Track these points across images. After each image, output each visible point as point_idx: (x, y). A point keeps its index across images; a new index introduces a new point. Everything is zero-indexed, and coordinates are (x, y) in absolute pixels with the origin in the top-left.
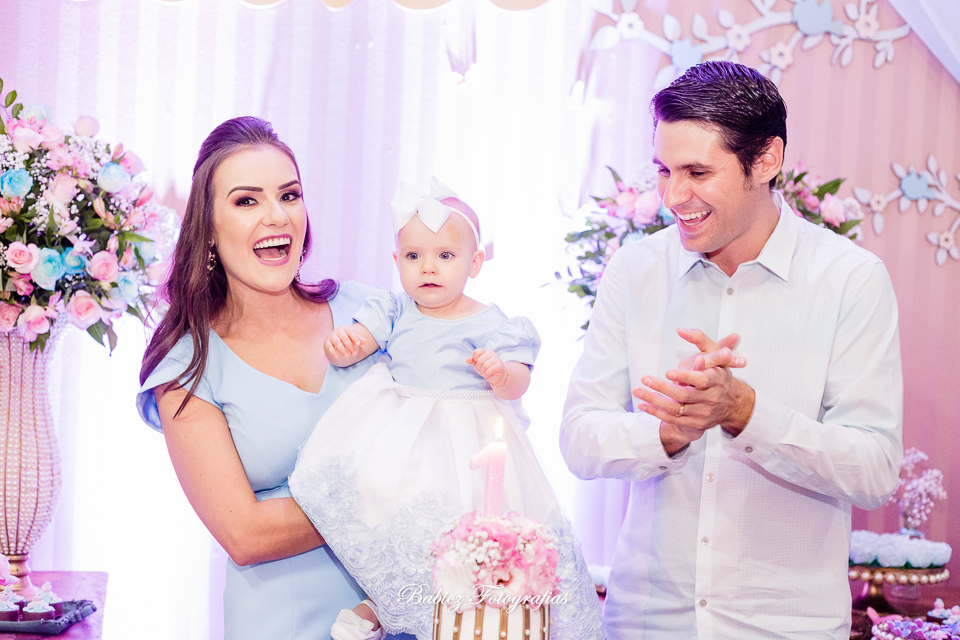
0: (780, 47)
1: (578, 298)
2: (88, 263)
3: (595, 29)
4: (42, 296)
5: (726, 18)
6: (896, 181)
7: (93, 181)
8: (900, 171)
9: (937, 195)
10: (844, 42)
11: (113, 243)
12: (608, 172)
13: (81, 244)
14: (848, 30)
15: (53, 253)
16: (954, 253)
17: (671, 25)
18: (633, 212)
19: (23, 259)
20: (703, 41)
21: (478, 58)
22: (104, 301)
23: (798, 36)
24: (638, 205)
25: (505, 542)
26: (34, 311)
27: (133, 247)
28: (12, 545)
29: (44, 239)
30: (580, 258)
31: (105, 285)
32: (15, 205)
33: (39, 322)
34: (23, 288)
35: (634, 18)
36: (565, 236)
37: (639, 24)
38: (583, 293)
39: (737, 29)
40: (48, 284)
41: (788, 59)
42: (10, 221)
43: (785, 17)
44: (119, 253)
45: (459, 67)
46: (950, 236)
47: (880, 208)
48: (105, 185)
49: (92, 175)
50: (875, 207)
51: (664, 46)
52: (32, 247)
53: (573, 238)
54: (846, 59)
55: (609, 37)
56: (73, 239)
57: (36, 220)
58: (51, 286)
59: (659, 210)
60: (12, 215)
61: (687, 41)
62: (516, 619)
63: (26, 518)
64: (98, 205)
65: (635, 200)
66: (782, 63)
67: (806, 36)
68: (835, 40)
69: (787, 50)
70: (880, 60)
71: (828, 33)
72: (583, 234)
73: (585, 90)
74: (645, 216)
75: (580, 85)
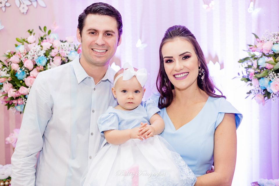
1: (245, 83)
7: (67, 58)
12: (253, 36)
18: (262, 49)
24: (264, 47)
30: (246, 68)
32: (41, 68)
36: (238, 60)
38: (246, 81)
45: (207, 2)
49: (66, 56)
53: (242, 61)
59: (271, 48)
65: (263, 45)
72: (246, 59)
73: (254, 5)
74: (267, 50)
75: (252, 3)
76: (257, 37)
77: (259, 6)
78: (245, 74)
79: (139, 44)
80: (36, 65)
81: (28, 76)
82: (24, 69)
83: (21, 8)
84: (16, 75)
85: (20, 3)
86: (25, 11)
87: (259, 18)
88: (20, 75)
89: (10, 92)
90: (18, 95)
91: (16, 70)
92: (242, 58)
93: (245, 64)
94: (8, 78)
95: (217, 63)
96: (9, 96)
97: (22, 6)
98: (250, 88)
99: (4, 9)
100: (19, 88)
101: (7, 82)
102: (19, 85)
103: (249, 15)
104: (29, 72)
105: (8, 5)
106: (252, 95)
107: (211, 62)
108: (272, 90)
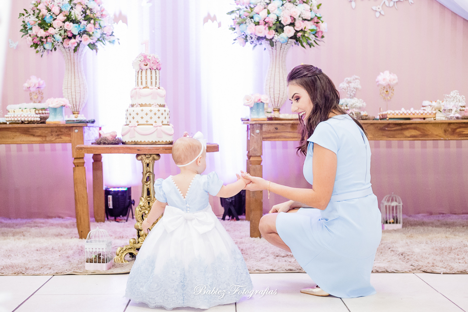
1: (232, 32)
2: (86, 28)
4: (74, 36)
7: (87, 6)
11: (92, 21)
13: (84, 23)
15: (77, 25)
16: (383, 13)
19: (69, 27)
22: (91, 37)
26: (73, 40)
27: (98, 23)
28: (75, 109)
29: (74, 21)
31: (91, 33)
33: (74, 43)
34: (70, 35)
38: (233, 29)
40: (76, 33)
42: (66, 18)
44: (94, 24)
46: (381, 8)
48: (90, 6)
49: (86, 4)
52: (71, 23)
56: (81, 21)
57: (72, 17)
58: (77, 34)
60: (66, 16)
63: (78, 100)
64: (88, 12)
72: (232, 12)
74: (247, 3)
78: (233, 24)
79: (145, 3)
80: (61, 11)
81: (55, 19)
82: (52, 13)
84: (45, 19)
88: (48, 19)
89: (41, 32)
90: (47, 34)
91: (45, 14)
93: (233, 16)
94: (36, 22)
95: (215, 21)
96: (39, 36)
98: (235, 36)
100: (47, 29)
101: (37, 26)
102: (47, 28)
104: (56, 16)
106: (236, 41)
107: (209, 21)
108: (248, 32)
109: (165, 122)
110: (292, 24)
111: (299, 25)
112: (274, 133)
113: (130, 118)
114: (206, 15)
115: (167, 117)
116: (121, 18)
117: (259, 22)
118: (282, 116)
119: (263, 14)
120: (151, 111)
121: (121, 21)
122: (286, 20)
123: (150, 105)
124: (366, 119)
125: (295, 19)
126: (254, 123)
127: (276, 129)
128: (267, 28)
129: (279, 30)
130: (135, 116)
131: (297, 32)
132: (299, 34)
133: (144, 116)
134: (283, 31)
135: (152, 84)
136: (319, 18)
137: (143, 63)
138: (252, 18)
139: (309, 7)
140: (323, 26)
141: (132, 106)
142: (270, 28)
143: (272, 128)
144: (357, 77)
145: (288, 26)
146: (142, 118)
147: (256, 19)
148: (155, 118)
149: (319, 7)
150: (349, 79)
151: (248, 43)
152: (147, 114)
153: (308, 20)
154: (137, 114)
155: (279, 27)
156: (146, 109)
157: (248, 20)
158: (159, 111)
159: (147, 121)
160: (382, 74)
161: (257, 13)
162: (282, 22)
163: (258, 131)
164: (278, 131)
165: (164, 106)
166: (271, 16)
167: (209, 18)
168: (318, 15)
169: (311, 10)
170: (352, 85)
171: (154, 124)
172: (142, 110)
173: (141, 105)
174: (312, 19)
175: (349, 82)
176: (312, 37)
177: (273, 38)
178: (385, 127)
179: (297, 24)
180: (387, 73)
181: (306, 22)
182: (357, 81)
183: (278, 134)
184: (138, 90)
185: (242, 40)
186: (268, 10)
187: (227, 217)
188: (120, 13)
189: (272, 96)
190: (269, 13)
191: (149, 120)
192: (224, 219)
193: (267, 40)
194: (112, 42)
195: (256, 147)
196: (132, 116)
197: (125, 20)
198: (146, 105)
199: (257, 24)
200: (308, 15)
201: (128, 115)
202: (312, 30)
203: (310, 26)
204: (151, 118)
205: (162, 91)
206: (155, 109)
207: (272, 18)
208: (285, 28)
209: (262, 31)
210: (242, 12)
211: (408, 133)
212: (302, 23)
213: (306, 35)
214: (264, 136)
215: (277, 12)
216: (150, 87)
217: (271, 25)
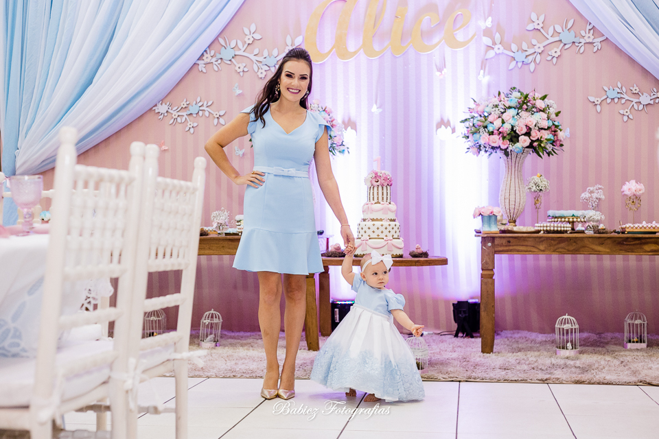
0: (555, 49)
1: (466, 140)
3: (486, 52)
5: (534, 42)
6: (604, 93)
8: (606, 89)
9: (622, 96)
10: (580, 45)
14: (582, 40)
16: (631, 117)
17: (514, 47)
20: (526, 51)
21: (446, 66)
23: (562, 45)
25: (376, 174)
35: (500, 46)
36: (460, 120)
37: (502, 48)
39: (538, 45)
41: (559, 53)
43: (557, 39)
45: (440, 70)
46: (628, 111)
47: (599, 103)
50: (596, 103)
51: (512, 54)
54: (581, 51)
55: (491, 54)
61: (520, 51)
62: (380, 188)
66: (556, 55)
67: (565, 44)
68: (577, 44)
69: (558, 51)
70: (595, 49)
71: (574, 42)
72: (466, 120)
73: (484, 73)
74: (481, 111)
75: (482, 72)
76: (475, 101)
77: (489, 74)
78: (466, 132)
79: (375, 109)
83: (259, 73)
85: (259, 69)
86: (263, 76)
87: (489, 86)
92: (463, 119)
93: (467, 124)
95: (449, 127)
97: (260, 71)
98: (470, 144)
99: (241, 74)
103: (479, 83)
105: (246, 70)
106: (470, 150)
107: (443, 126)
108: (482, 142)
109: (396, 236)
110: (528, 134)
111: (535, 134)
112: (506, 246)
113: (362, 232)
114: (439, 120)
115: (398, 231)
116: (350, 124)
117: (493, 132)
118: (515, 229)
119: (498, 123)
120: (382, 225)
121: (349, 128)
122: (521, 129)
123: (381, 220)
124: (603, 233)
125: (530, 129)
126: (486, 235)
127: (509, 242)
128: (501, 138)
129: (514, 139)
130: (367, 230)
131: (532, 142)
132: (535, 144)
133: (376, 230)
134: (518, 141)
135: (383, 199)
136: (557, 126)
137: (374, 180)
138: (486, 127)
139: (546, 116)
140: (561, 135)
141: (364, 220)
142: (504, 138)
143: (504, 241)
144: (600, 186)
145: (523, 136)
146: (374, 232)
147: (491, 128)
148: (386, 232)
149: (557, 114)
150: (591, 189)
151: (482, 152)
152: (378, 229)
153: (545, 129)
154: (369, 228)
155: (514, 137)
156: (378, 224)
157: (482, 129)
158: (390, 225)
159: (378, 235)
160: (627, 183)
161: (491, 123)
162: (517, 131)
163: (490, 244)
164: (511, 244)
165: (394, 220)
166: (505, 125)
167: (443, 123)
168: (556, 123)
169: (548, 118)
170: (595, 195)
171: (385, 238)
172: (374, 225)
173: (373, 220)
174: (549, 128)
175: (591, 192)
176: (549, 147)
177: (507, 148)
178: (623, 241)
179: (533, 133)
180: (633, 182)
181: (543, 131)
182: (600, 191)
183: (511, 248)
184: (369, 205)
185: (475, 150)
186: (503, 120)
187: (460, 335)
188: (349, 119)
189: (507, 207)
190: (503, 122)
191: (380, 234)
192: (456, 336)
193: (501, 149)
194: (342, 152)
195: (488, 260)
196: (364, 230)
197: (354, 127)
198: (377, 220)
199: (492, 133)
200: (545, 124)
201: (360, 229)
202: (548, 140)
203: (547, 135)
204: (382, 232)
205: (393, 206)
206: (386, 223)
207: (507, 127)
208: (520, 138)
209: (496, 140)
210: (475, 121)
211: (647, 248)
212: (538, 132)
213: (542, 145)
214: (496, 249)
215: (512, 122)
216: (382, 203)
217: (505, 135)
